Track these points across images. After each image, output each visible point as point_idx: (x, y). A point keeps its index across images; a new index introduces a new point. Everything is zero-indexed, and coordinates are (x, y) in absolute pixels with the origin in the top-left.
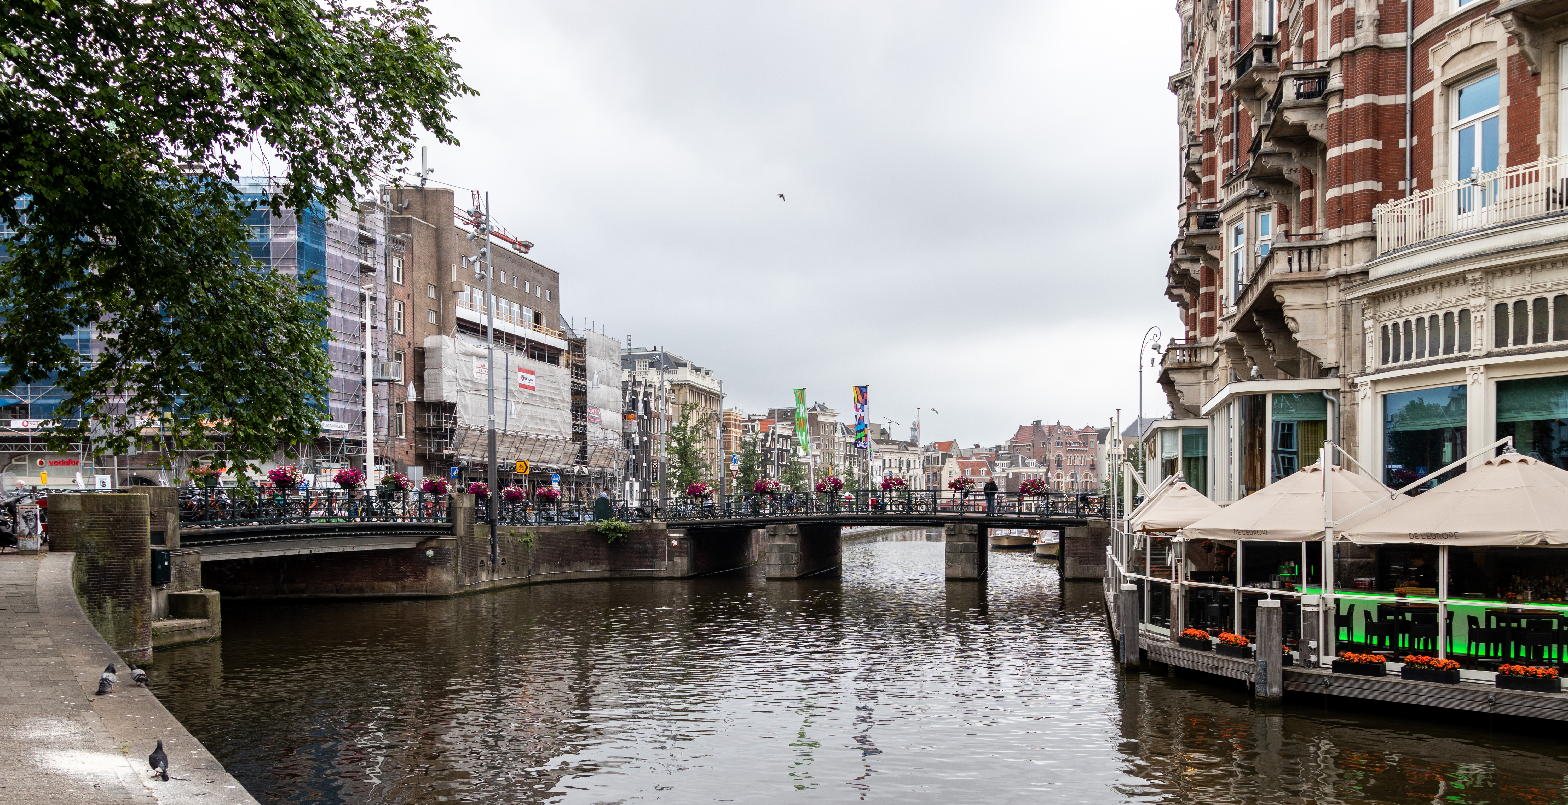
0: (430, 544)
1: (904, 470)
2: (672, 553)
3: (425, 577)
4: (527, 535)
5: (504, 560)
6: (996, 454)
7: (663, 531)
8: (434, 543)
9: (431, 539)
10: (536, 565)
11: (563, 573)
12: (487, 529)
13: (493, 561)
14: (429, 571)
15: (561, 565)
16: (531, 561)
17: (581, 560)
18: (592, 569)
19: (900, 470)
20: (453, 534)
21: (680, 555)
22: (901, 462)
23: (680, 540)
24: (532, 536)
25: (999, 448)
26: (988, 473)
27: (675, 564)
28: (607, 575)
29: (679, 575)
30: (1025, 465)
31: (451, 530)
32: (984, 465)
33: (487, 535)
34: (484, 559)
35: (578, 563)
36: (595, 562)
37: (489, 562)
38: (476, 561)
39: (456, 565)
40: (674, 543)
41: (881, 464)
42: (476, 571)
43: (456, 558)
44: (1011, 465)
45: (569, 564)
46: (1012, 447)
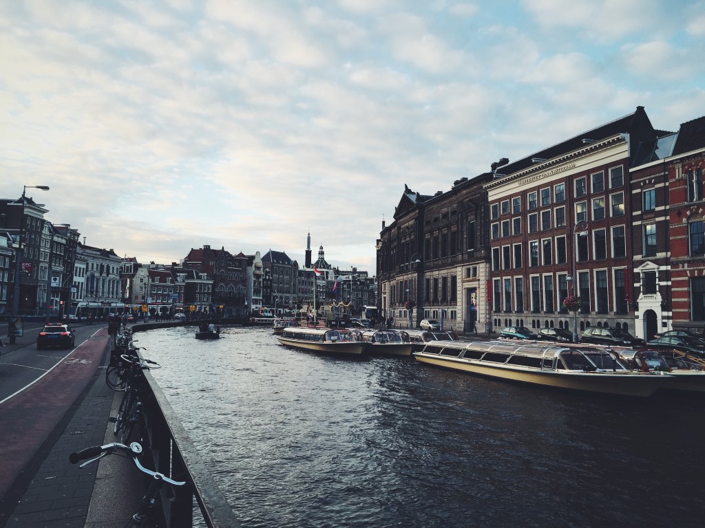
1: (104, 275)
6: (174, 269)
19: (101, 274)
22: (102, 266)
25: (174, 264)
26: (172, 282)
30: (199, 278)
32: (168, 275)
41: (84, 266)
44: (187, 277)
46: (185, 264)
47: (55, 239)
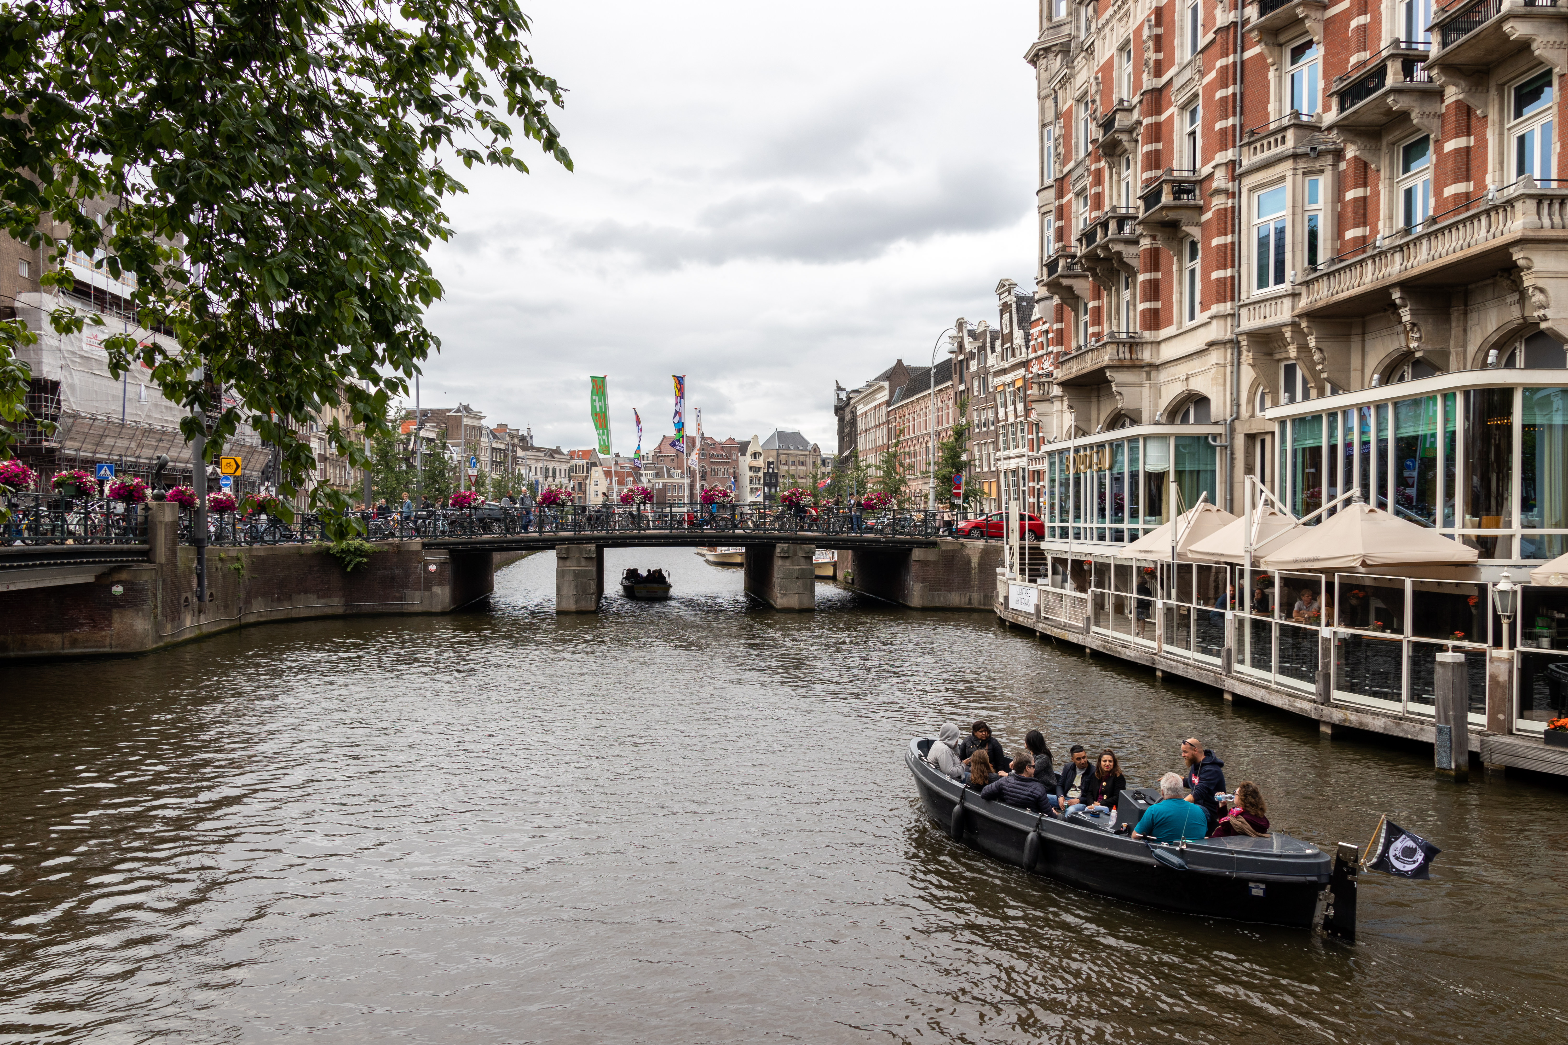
0: (116, 577)
1: (550, 479)
2: (429, 581)
3: (110, 625)
4: (238, 559)
5: (211, 595)
6: (640, 464)
7: (417, 553)
8: (124, 576)
9: (120, 569)
10: (248, 602)
11: (283, 610)
12: (193, 555)
13: (200, 598)
14: (116, 616)
15: (279, 599)
16: (242, 595)
17: (306, 592)
18: (320, 603)
20: (150, 561)
21: (440, 584)
22: (547, 470)
23: (441, 564)
24: (245, 560)
25: (641, 457)
26: (635, 483)
27: (433, 596)
28: (340, 611)
29: (439, 609)
30: (670, 476)
31: (147, 555)
32: (629, 474)
33: (192, 560)
34: (189, 595)
35: (302, 596)
36: (324, 594)
37: (195, 600)
38: (179, 598)
39: (156, 607)
40: (433, 568)
41: (527, 471)
42: (179, 612)
43: (155, 596)
44: (656, 476)
45: (289, 598)
46: (656, 457)
47: (495, 445)
